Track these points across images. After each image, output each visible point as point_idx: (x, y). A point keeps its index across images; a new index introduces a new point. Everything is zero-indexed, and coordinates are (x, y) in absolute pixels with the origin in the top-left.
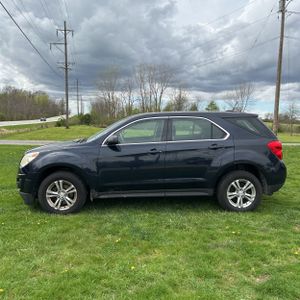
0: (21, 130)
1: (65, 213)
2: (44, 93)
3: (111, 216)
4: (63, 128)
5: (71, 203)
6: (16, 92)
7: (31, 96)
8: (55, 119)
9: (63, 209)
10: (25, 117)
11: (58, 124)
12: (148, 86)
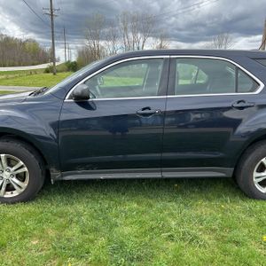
0: (10, 76)
1: (13, 201)
2: (34, 41)
3: (80, 208)
4: (51, 74)
5: (21, 187)
6: (8, 39)
7: (22, 44)
8: (45, 66)
9: (9, 195)
10: (17, 63)
11: (47, 71)
12: (131, 35)
